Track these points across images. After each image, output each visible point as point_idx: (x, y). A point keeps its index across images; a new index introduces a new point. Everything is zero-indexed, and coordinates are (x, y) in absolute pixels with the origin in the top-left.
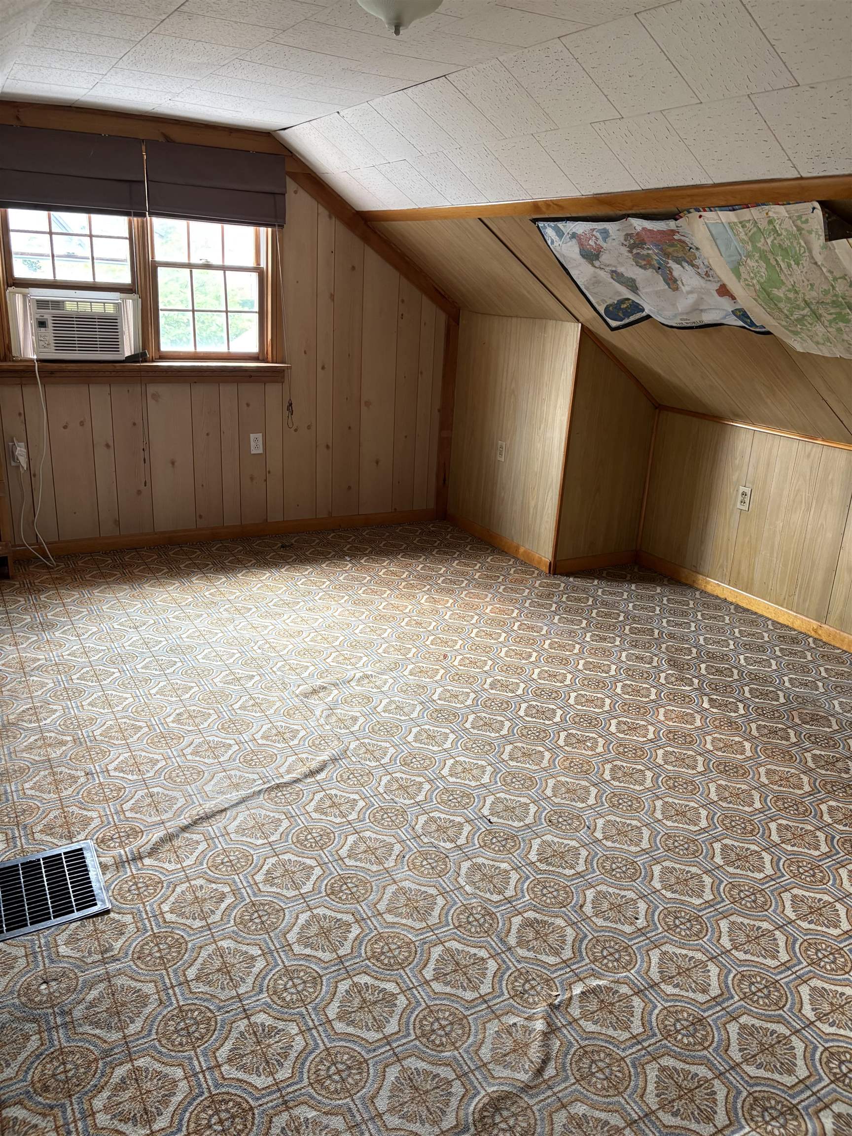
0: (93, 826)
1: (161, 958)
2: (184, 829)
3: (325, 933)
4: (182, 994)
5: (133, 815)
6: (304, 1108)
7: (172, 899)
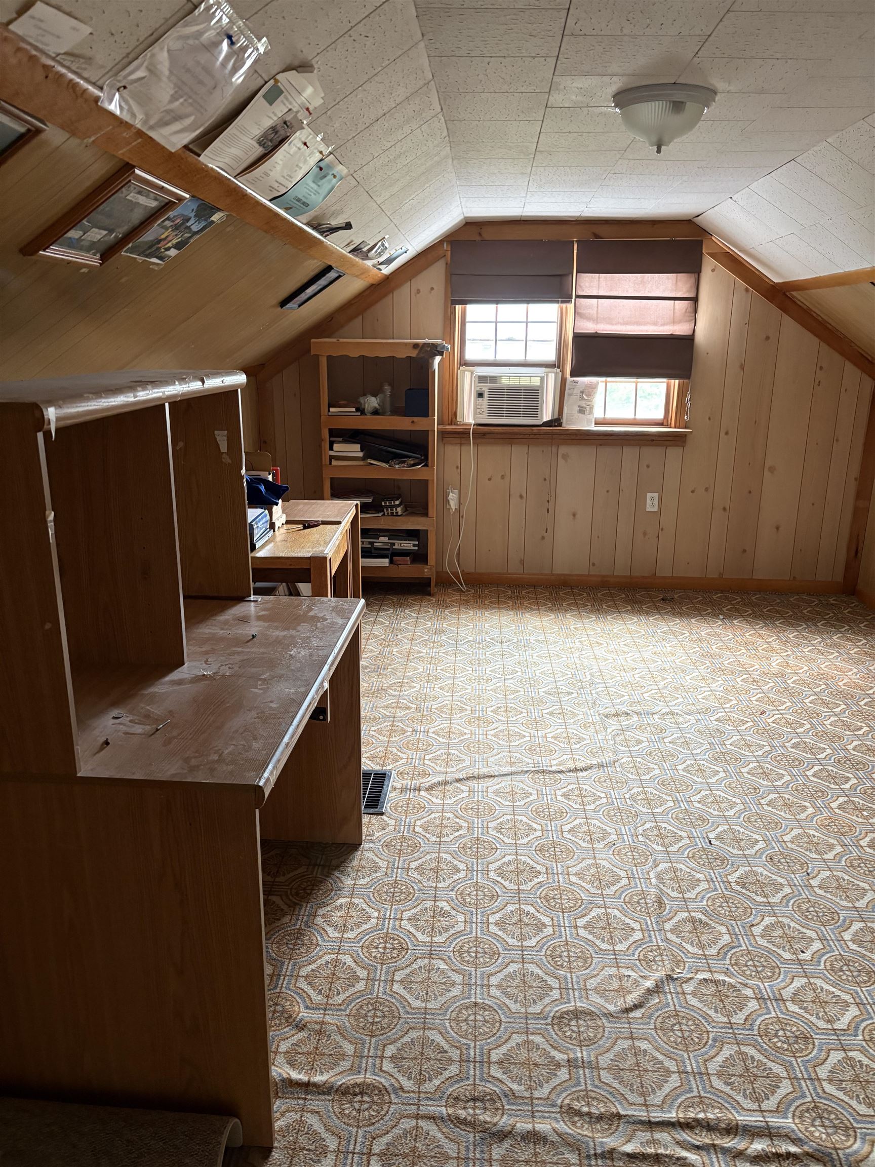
0: (401, 762)
1: (400, 850)
2: (458, 780)
3: (518, 872)
4: (401, 875)
5: (430, 763)
6: (441, 962)
7: (425, 820)
